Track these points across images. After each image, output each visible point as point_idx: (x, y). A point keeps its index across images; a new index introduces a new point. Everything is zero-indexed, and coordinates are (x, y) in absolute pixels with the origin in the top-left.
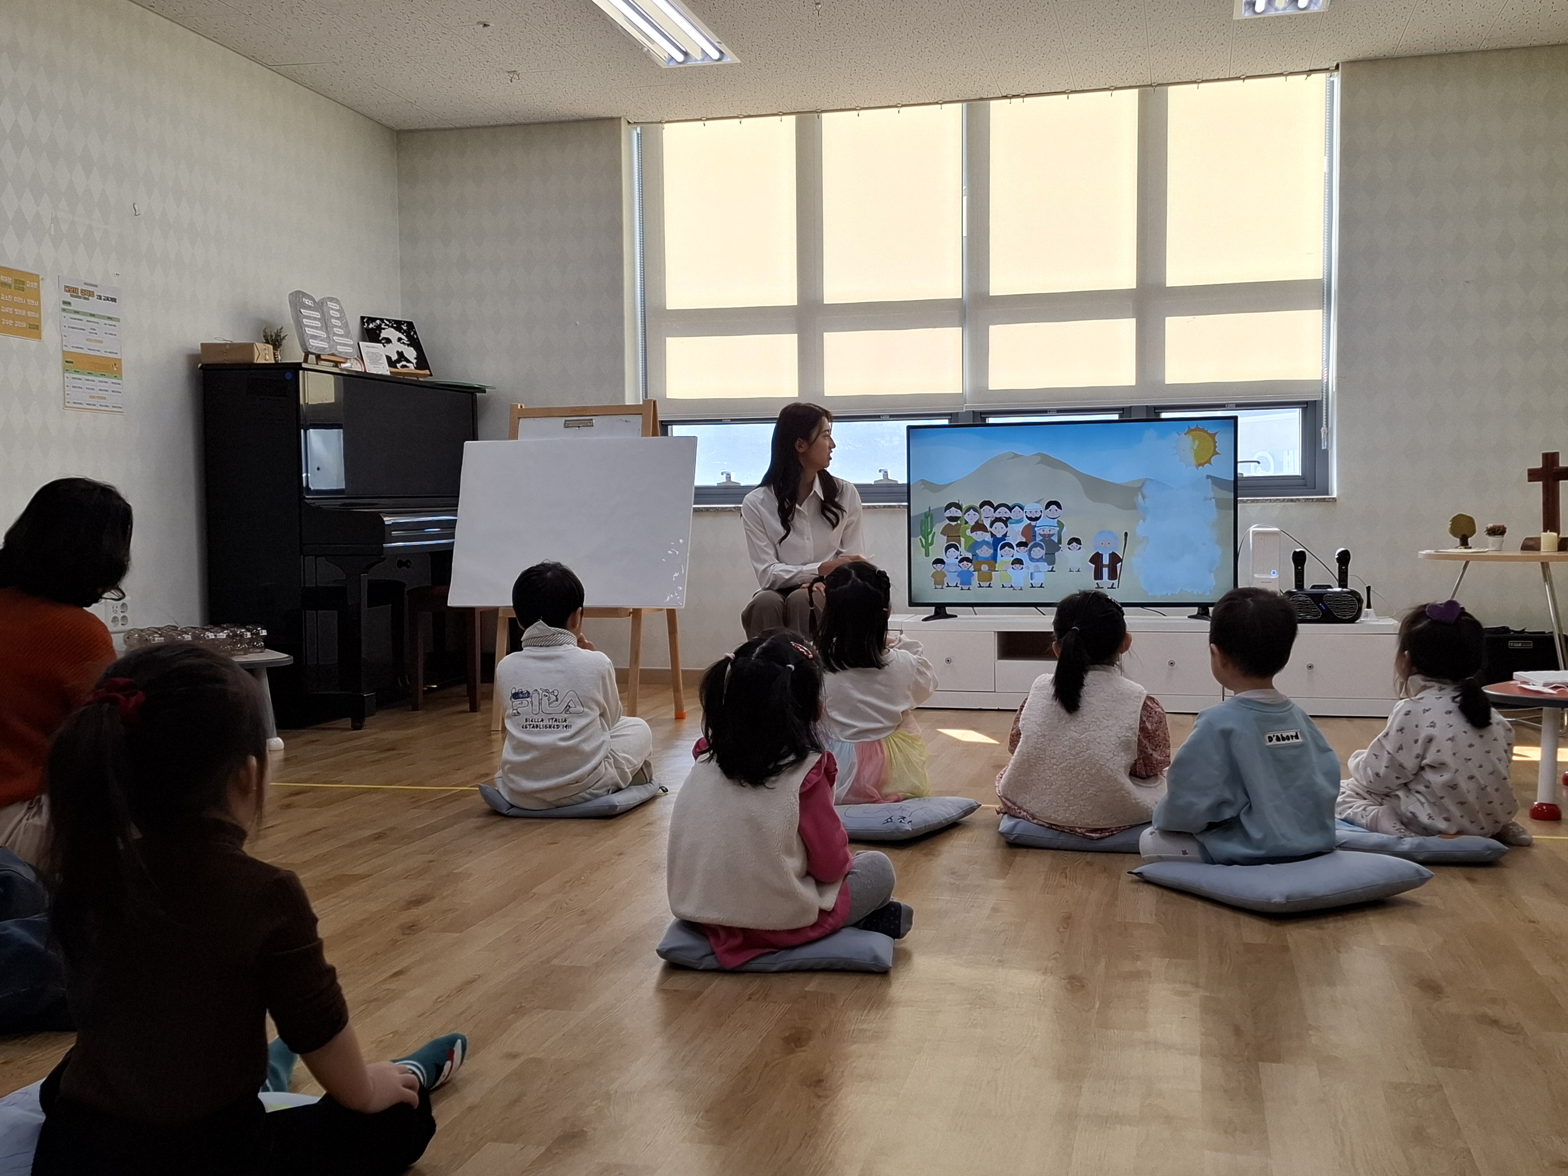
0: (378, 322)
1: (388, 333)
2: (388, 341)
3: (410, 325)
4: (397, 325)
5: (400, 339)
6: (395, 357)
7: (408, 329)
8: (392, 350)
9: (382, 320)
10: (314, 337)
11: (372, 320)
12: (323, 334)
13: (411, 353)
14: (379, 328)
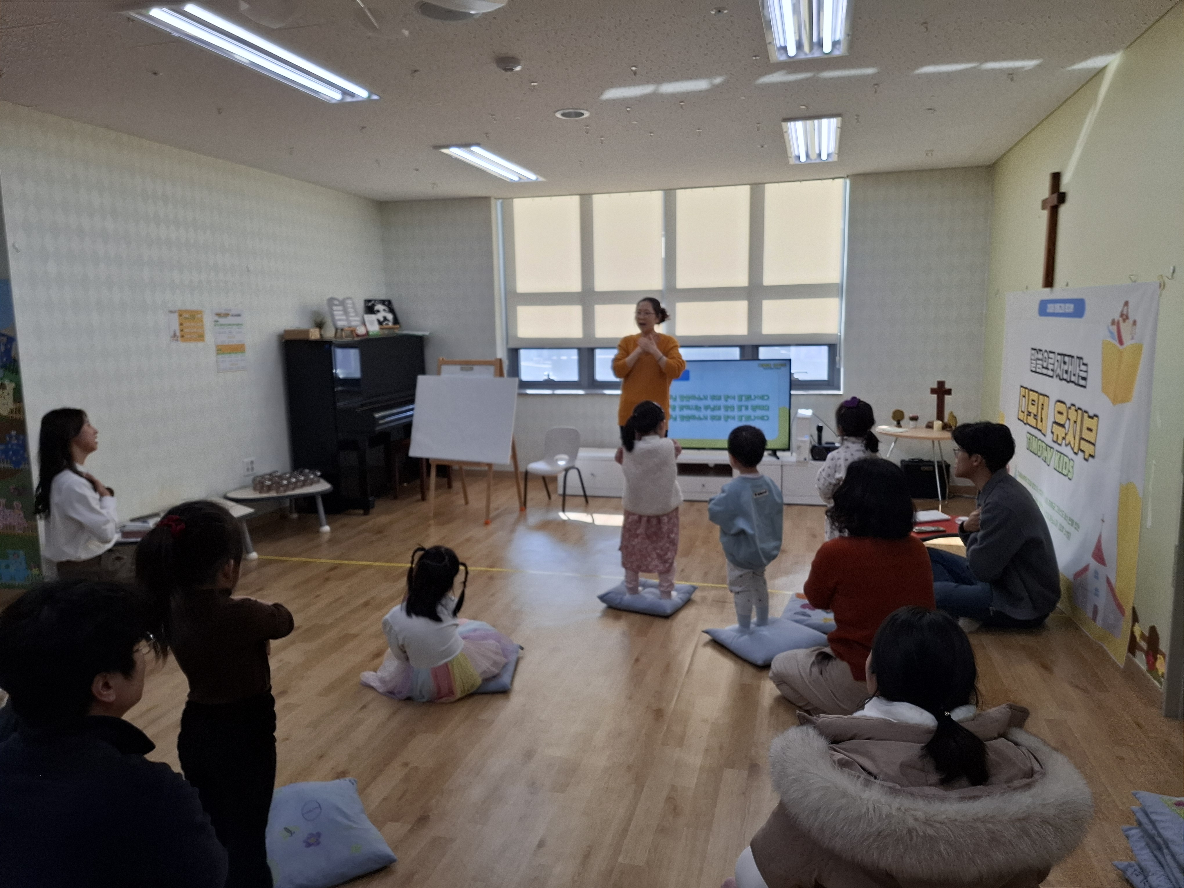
0: (373, 302)
1: (379, 307)
2: (378, 311)
3: (390, 302)
4: (383, 302)
5: (384, 310)
6: (382, 319)
7: (388, 304)
8: (380, 316)
9: (375, 301)
10: (340, 320)
11: (369, 301)
12: (344, 317)
13: (390, 317)
14: (374, 305)
